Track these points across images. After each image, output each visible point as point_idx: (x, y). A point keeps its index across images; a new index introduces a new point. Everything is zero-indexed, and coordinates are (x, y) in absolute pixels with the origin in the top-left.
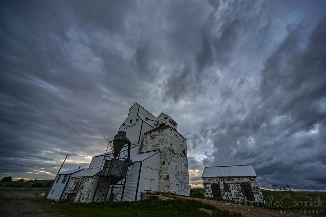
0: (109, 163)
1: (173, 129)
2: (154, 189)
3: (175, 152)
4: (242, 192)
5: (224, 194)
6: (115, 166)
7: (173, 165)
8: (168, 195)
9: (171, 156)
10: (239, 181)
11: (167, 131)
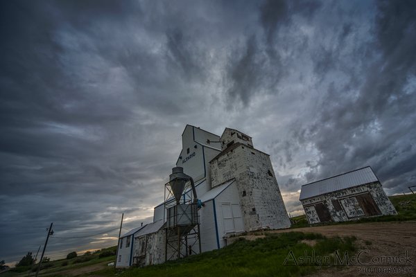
0: (172, 211)
1: (245, 145)
2: (240, 229)
3: (256, 176)
4: (361, 207)
5: (335, 215)
6: (180, 212)
7: (257, 193)
8: (258, 233)
9: (251, 182)
10: (354, 193)
11: (238, 150)
